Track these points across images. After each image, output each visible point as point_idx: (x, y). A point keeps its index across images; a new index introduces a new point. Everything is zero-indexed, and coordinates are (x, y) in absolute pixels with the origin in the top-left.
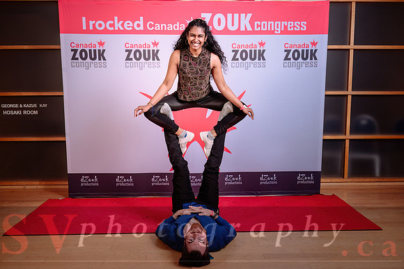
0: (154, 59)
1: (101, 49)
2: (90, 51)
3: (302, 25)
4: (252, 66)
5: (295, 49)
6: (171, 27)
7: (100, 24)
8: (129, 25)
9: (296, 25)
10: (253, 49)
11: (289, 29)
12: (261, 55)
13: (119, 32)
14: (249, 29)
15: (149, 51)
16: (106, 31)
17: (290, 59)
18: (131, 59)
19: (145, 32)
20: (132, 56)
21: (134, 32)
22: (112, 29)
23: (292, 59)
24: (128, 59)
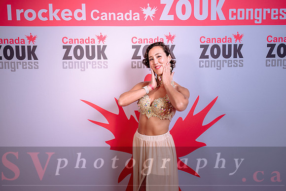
0: (99, 58)
2: (17, 47)
4: (226, 64)
6: (121, 16)
7: (30, 14)
8: (67, 15)
10: (227, 44)
11: (273, 18)
12: (238, 51)
14: (222, 17)
15: (93, 47)
17: (274, 56)
18: (71, 58)
19: (89, 22)
20: (71, 54)
23: (277, 55)
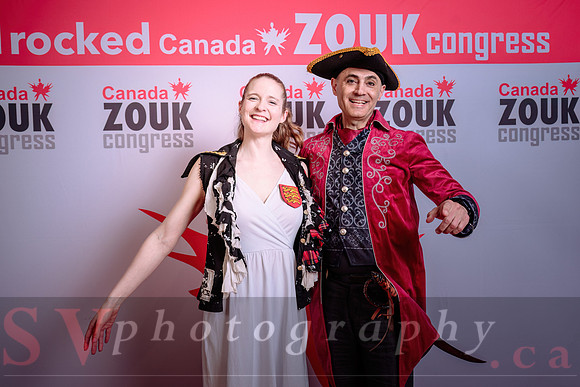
0: (176, 127)
1: (41, 101)
2: (12, 107)
3: (539, 40)
5: (525, 97)
6: (219, 47)
7: (38, 41)
8: (112, 43)
9: (524, 40)
10: (424, 99)
11: (509, 50)
12: (445, 113)
13: (87, 60)
14: (414, 49)
15: (164, 106)
16: (53, 59)
17: (513, 122)
18: (119, 127)
20: (121, 119)
21: (125, 59)
22: (70, 51)
23: (518, 121)
24: (111, 125)
